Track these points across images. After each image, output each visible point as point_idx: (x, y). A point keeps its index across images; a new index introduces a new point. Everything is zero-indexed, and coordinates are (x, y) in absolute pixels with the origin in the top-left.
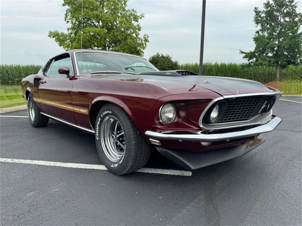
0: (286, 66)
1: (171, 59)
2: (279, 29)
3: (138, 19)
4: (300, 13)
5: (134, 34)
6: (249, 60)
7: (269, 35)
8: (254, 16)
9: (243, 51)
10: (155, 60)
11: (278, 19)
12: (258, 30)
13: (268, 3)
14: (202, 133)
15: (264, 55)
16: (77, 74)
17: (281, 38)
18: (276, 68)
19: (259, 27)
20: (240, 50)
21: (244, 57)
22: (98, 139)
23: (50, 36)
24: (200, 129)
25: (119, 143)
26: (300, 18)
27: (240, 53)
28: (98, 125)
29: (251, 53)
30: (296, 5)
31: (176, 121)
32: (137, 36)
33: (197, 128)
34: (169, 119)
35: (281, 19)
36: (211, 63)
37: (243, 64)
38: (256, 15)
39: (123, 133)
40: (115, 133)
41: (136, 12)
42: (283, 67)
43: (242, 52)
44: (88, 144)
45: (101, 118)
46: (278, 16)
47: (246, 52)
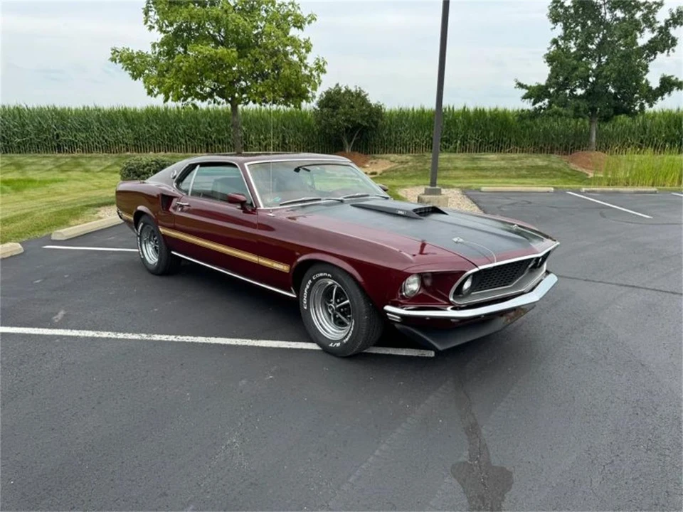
0: (612, 116)
1: (367, 97)
2: (601, 36)
3: (304, 23)
4: (646, 2)
5: (295, 56)
6: (534, 104)
7: (578, 50)
8: (550, 4)
9: (522, 82)
10: (332, 101)
11: (600, 14)
12: (556, 37)
14: (452, 309)
15: (568, 91)
16: (260, 207)
17: (604, 56)
18: (591, 122)
19: (559, 30)
20: (516, 80)
21: (524, 98)
22: (306, 308)
23: (113, 60)
24: (450, 303)
25: (339, 315)
26: (645, 11)
27: (515, 88)
28: (306, 289)
29: (540, 88)
31: (420, 292)
32: (301, 60)
33: (446, 303)
34: (413, 292)
35: (605, 13)
36: (453, 108)
37: (523, 111)
38: (554, 2)
39: (348, 301)
40: (333, 300)
41: (299, 8)
42: (607, 119)
43: (521, 86)
44: (271, 309)
45: (312, 280)
46: (601, 6)
47: (529, 85)
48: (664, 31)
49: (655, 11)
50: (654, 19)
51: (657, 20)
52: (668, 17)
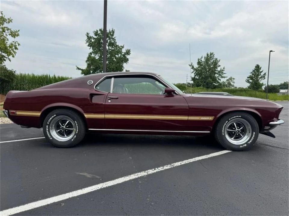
4: (118, 45)
6: (84, 76)
7: (99, 58)
8: (86, 40)
9: (79, 67)
12: (91, 52)
13: (97, 32)
19: (92, 50)
20: (77, 66)
25: (240, 134)
27: (77, 69)
28: (224, 125)
30: (115, 38)
36: (49, 76)
38: (88, 39)
39: (242, 127)
40: (236, 128)
43: (79, 69)
45: (228, 121)
47: (82, 69)
48: (124, 55)
49: (121, 49)
50: (122, 52)
51: (123, 52)
52: (125, 52)
